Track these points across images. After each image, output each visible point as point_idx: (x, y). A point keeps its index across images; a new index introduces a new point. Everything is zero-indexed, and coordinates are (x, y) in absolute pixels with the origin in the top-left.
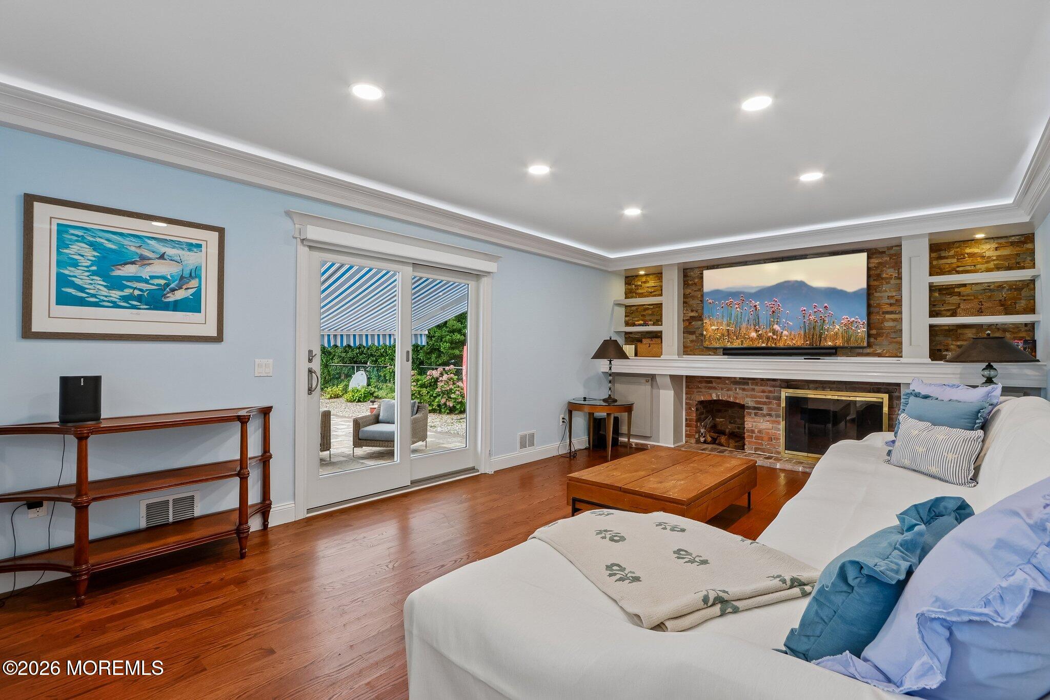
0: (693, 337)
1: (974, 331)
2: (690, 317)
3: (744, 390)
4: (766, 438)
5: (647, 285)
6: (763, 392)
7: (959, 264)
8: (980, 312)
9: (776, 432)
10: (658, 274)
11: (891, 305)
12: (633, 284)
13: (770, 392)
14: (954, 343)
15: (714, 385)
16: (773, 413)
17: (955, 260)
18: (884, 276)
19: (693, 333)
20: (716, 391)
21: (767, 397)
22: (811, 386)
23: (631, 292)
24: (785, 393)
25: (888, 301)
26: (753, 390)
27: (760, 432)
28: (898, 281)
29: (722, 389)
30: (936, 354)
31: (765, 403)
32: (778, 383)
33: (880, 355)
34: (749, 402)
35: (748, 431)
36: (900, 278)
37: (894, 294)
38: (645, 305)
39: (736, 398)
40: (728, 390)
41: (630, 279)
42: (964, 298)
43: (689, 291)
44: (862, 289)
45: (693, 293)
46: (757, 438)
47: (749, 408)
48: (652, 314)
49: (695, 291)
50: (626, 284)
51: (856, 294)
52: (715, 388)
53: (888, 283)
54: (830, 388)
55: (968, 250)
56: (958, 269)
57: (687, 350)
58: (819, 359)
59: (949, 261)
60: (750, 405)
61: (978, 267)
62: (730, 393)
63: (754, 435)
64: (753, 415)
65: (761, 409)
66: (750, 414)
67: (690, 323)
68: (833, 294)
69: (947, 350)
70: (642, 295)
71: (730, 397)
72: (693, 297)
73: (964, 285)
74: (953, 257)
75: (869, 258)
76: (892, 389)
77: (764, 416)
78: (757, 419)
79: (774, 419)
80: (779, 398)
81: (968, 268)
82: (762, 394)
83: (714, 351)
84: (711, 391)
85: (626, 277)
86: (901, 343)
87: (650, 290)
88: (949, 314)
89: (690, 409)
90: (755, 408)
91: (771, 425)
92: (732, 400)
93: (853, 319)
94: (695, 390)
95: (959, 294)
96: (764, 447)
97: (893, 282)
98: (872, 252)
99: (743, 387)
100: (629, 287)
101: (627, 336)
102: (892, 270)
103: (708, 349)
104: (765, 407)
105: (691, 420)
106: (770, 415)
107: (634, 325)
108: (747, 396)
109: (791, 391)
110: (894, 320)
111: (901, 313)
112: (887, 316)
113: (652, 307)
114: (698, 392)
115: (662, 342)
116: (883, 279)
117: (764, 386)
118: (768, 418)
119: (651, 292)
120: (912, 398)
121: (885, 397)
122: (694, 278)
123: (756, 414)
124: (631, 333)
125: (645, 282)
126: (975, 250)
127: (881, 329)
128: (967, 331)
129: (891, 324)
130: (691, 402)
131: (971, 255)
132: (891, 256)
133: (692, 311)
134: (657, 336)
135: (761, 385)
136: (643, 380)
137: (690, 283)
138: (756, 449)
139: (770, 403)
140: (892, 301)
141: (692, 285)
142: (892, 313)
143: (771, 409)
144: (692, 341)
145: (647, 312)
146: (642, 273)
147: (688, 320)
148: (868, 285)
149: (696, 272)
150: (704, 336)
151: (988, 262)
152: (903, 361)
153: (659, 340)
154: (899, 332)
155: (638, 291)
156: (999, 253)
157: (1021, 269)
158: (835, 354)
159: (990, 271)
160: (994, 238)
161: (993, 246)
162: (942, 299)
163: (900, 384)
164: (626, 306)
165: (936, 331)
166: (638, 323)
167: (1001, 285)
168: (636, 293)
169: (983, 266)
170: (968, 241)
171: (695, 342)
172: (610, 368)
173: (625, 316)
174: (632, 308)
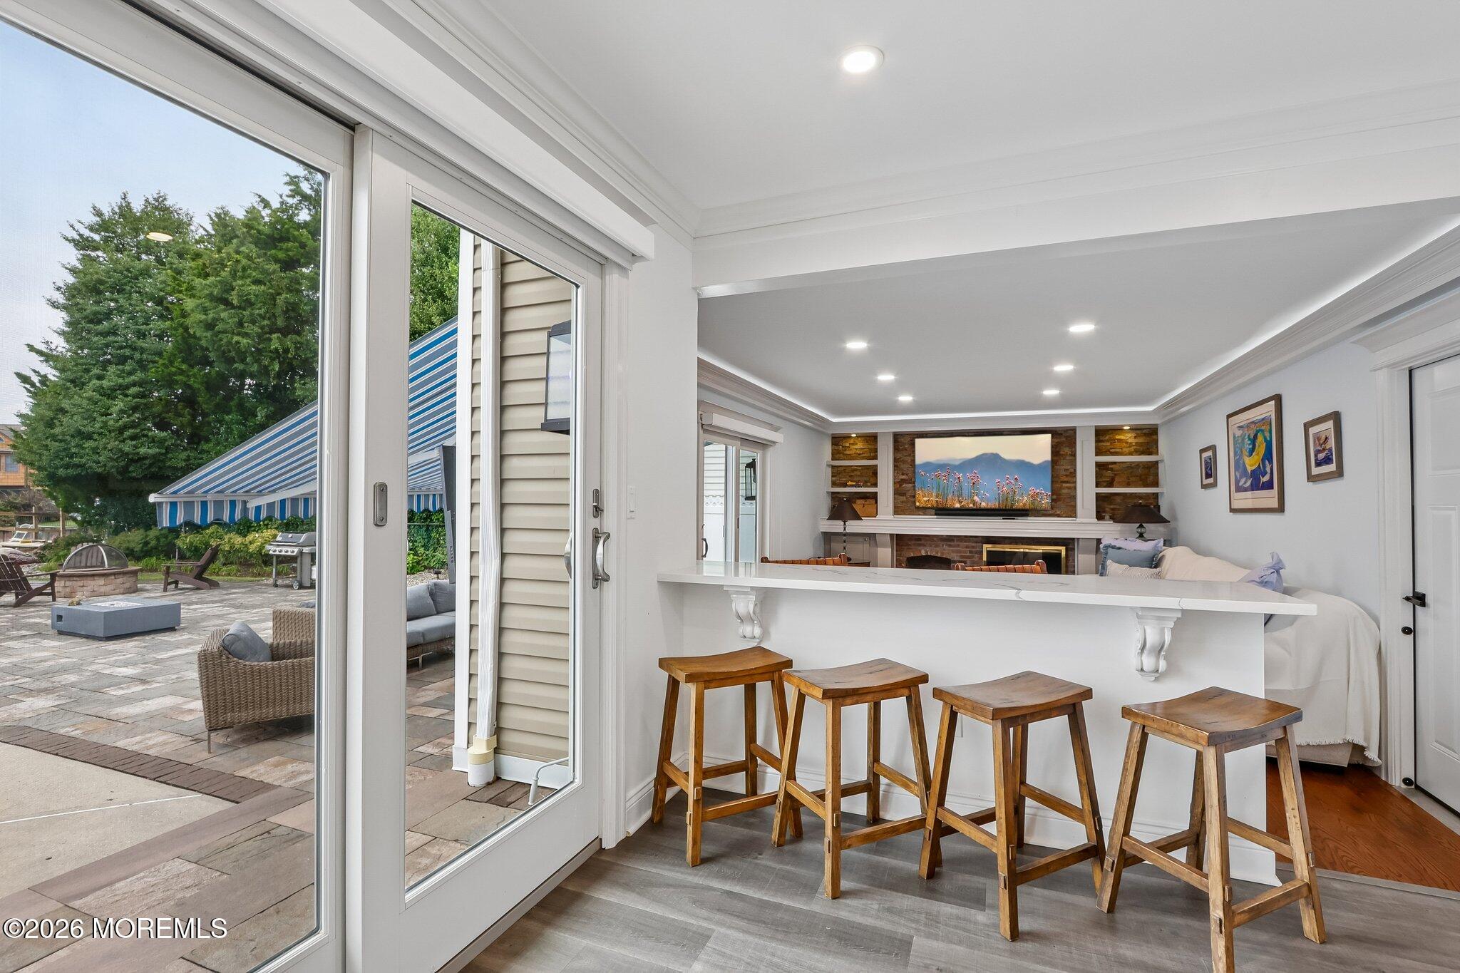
0: (904, 498)
1: (1122, 497)
2: (902, 479)
3: (950, 546)
5: (855, 447)
6: (967, 547)
7: (1112, 447)
8: (1128, 485)
10: (872, 439)
11: (1067, 476)
12: (840, 446)
13: (973, 547)
14: (1109, 506)
15: (923, 542)
17: (1108, 444)
18: (1062, 453)
19: (903, 494)
20: (925, 548)
21: (970, 552)
22: (1006, 541)
23: (838, 453)
24: (987, 547)
26: (958, 545)
28: (1073, 458)
29: (931, 546)
30: (1100, 516)
31: (968, 557)
32: (980, 540)
33: (1059, 516)
34: (955, 557)
36: (1074, 455)
37: (1070, 468)
38: (852, 466)
39: (943, 553)
40: (936, 547)
41: (838, 441)
42: (1116, 473)
43: (900, 455)
44: (1046, 462)
45: (903, 458)
47: (955, 562)
48: (861, 475)
49: (906, 456)
50: (832, 444)
51: (1041, 466)
52: (924, 545)
53: (1066, 458)
54: (1021, 542)
55: (1117, 437)
56: (1111, 450)
57: (898, 510)
59: (1105, 444)
61: (1124, 450)
62: (938, 549)
67: (901, 485)
68: (1022, 465)
69: (1104, 512)
70: (851, 458)
71: (937, 553)
72: (904, 462)
73: (1115, 463)
74: (1107, 441)
75: (1052, 438)
76: (1068, 543)
80: (981, 553)
81: (1118, 450)
82: (965, 549)
83: (923, 510)
84: (920, 548)
85: (832, 438)
86: (1075, 507)
87: (858, 452)
88: (1105, 484)
92: (939, 555)
93: (1038, 490)
94: (906, 547)
95: (1112, 469)
98: (1054, 432)
99: (949, 543)
100: (836, 448)
101: (834, 496)
102: (1067, 449)
103: (918, 508)
107: (845, 485)
108: (953, 552)
109: (990, 546)
110: (1068, 488)
111: (1075, 482)
112: (1064, 485)
113: (860, 468)
114: (908, 549)
115: (876, 503)
116: (1060, 454)
117: (968, 542)
119: (859, 454)
120: (1110, 550)
121: (1063, 549)
122: (904, 444)
124: (838, 493)
125: (853, 444)
126: (1122, 437)
127: (1060, 495)
128: (1117, 498)
129: (1065, 491)
130: (901, 558)
131: (1120, 441)
132: (1067, 437)
133: (903, 474)
134: (874, 496)
135: (966, 542)
136: (861, 539)
137: (900, 449)
139: (973, 557)
140: (1068, 473)
141: (902, 450)
142: (1069, 482)
143: (973, 562)
144: (902, 502)
145: (855, 473)
146: (854, 436)
147: (897, 482)
148: (1052, 460)
149: (907, 439)
150: (914, 497)
151: (1130, 447)
152: (1078, 520)
153: (873, 501)
154: (1074, 498)
155: (845, 453)
156: (1137, 440)
157: (1150, 454)
158: (1027, 515)
159: (1131, 454)
160: (1134, 429)
161: (1134, 435)
162: (1104, 473)
163: (1074, 539)
164: (833, 467)
165: (1100, 498)
166: (849, 483)
167: (1138, 465)
168: (843, 454)
169: (1126, 450)
170: (1118, 430)
171: (906, 503)
172: (845, 529)
173: (832, 476)
174: (840, 468)
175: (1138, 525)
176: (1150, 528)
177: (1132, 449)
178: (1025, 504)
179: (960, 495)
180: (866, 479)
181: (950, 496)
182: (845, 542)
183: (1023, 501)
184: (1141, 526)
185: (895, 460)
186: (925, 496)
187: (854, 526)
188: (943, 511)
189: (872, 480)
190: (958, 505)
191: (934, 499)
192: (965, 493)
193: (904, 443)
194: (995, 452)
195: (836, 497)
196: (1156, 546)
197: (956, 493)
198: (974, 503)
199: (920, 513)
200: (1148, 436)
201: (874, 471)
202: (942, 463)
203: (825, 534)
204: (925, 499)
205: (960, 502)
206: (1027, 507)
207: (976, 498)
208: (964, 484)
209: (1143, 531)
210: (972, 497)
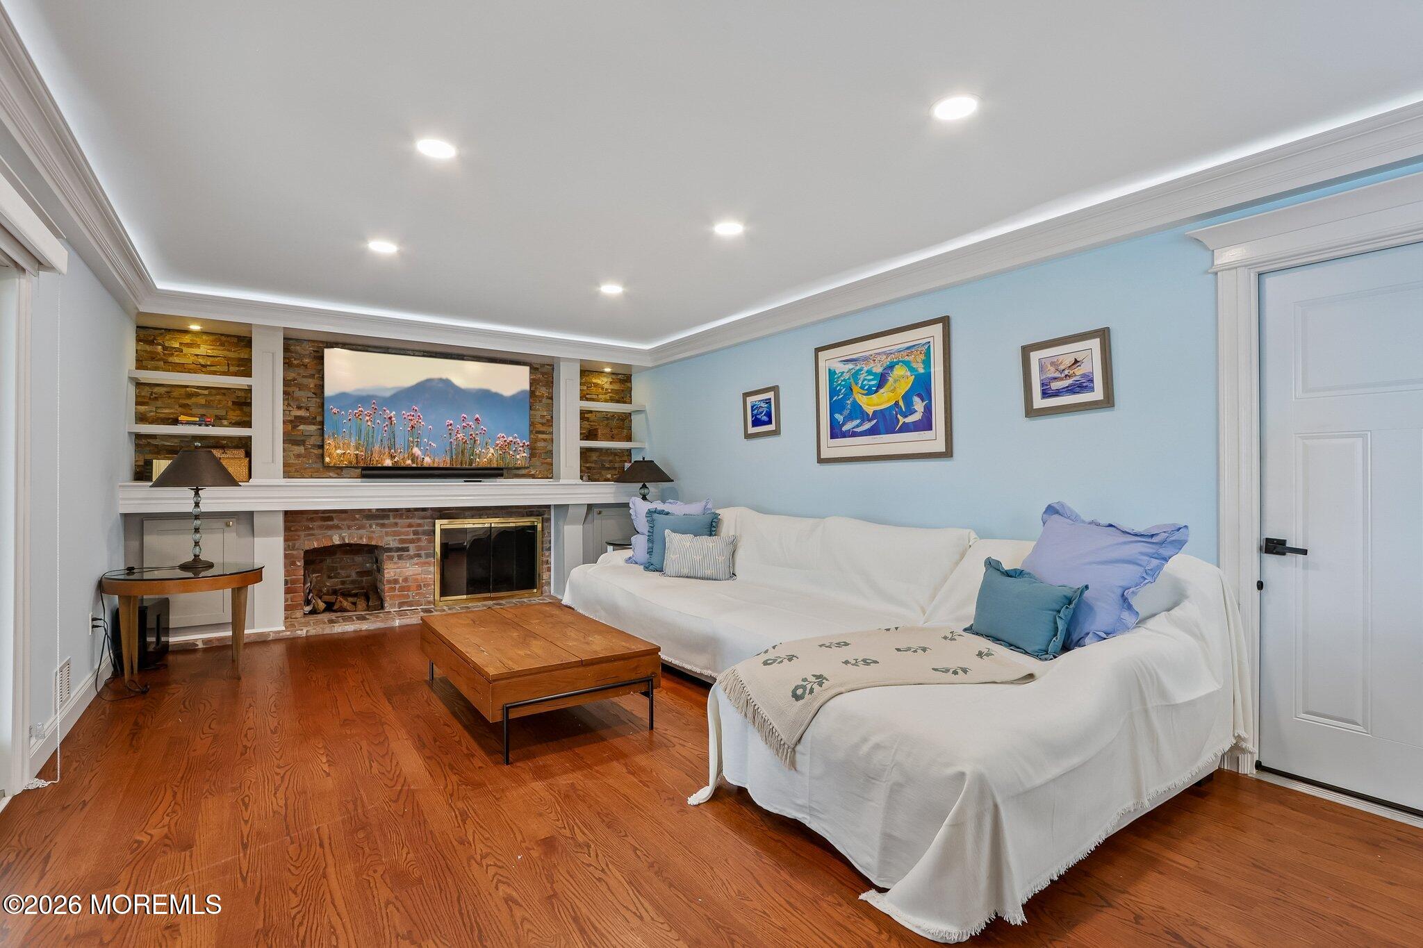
0: (301, 449)
1: (597, 454)
2: (296, 417)
3: (383, 525)
4: (413, 585)
5: (196, 349)
6: (410, 526)
9: (426, 576)
10: (240, 338)
11: (543, 424)
12: (159, 344)
13: (419, 525)
15: (336, 522)
16: (423, 553)
19: (299, 443)
20: (340, 531)
21: (415, 533)
22: (466, 514)
23: (153, 359)
24: (440, 524)
25: (541, 421)
26: (396, 524)
27: (406, 580)
28: (550, 401)
29: (349, 527)
31: (412, 541)
32: (428, 513)
33: (533, 477)
34: (392, 542)
35: (389, 582)
37: (545, 413)
38: (187, 386)
39: (370, 538)
40: (359, 529)
41: (154, 334)
42: (592, 424)
43: (294, 375)
45: (300, 380)
46: (402, 589)
47: (390, 550)
48: (208, 405)
49: (304, 377)
50: (138, 341)
52: (337, 527)
53: (540, 401)
54: (486, 514)
55: (594, 381)
56: (587, 396)
57: (290, 471)
58: (480, 481)
60: (391, 546)
61: (600, 396)
62: (362, 532)
63: (397, 586)
64: (396, 559)
65: (407, 549)
66: (391, 558)
67: (294, 427)
70: (183, 369)
71: (361, 538)
72: (301, 387)
74: (591, 384)
75: (531, 372)
76: (540, 511)
77: (411, 558)
78: (401, 563)
79: (423, 560)
80: (433, 533)
81: (594, 397)
82: (408, 529)
83: (338, 471)
84: (330, 533)
85: (138, 327)
86: (554, 465)
87: (202, 361)
89: (293, 563)
90: (398, 549)
91: (420, 569)
92: (364, 541)
93: (511, 438)
94: (302, 534)
95: (595, 419)
96: (411, 599)
97: (544, 401)
98: (533, 367)
99: (381, 522)
100: (148, 348)
101: (143, 441)
102: (546, 389)
103: (327, 468)
104: (411, 546)
105: (294, 582)
106: (419, 556)
107: (175, 422)
108: (387, 534)
109: (444, 522)
110: (545, 440)
112: (540, 436)
113: (206, 392)
114: (306, 536)
115: (248, 454)
116: (536, 396)
117: (411, 518)
118: (416, 560)
119: (203, 366)
120: (655, 516)
121: (538, 520)
122: (301, 357)
123: (400, 558)
124: (153, 435)
125: (189, 345)
126: (602, 382)
127: (535, 449)
129: (541, 444)
130: (295, 552)
131: (596, 385)
132: (543, 374)
133: (299, 408)
134: (245, 445)
135: (408, 518)
136: (219, 524)
137: (295, 362)
138: (401, 605)
139: (419, 540)
140: (544, 421)
141: (298, 366)
142: (543, 433)
143: (420, 548)
144: (298, 456)
145: (194, 400)
146: (195, 327)
147: (291, 421)
149: (309, 348)
150: (322, 447)
151: (606, 394)
152: (562, 481)
153: (241, 453)
155: (171, 359)
156: (615, 384)
157: (625, 403)
158: (501, 475)
159: (606, 401)
160: (614, 372)
161: (610, 380)
162: (583, 424)
163: (548, 507)
164: (139, 384)
165: (585, 453)
166: (182, 418)
167: (616, 415)
168: (166, 362)
171: (304, 458)
172: (197, 505)
173: (137, 403)
174: (156, 390)
175: (641, 484)
176: (653, 488)
177: (607, 397)
178: (490, 461)
179: (392, 446)
180: (222, 413)
181: (377, 447)
182: (197, 530)
183: (487, 455)
184: (644, 486)
185: (287, 383)
186: (339, 448)
187: (215, 499)
188: (371, 472)
189: (234, 415)
190: (388, 463)
191: (352, 451)
192: (400, 442)
193: (301, 355)
194: (446, 380)
195: (149, 444)
197: (386, 443)
198: (414, 458)
199: (331, 474)
200: (623, 381)
201: (242, 404)
202: (364, 394)
203: (126, 517)
204: (339, 451)
205: (392, 457)
206: (493, 465)
207: (416, 451)
208: (401, 429)
209: (646, 491)
210: (410, 447)
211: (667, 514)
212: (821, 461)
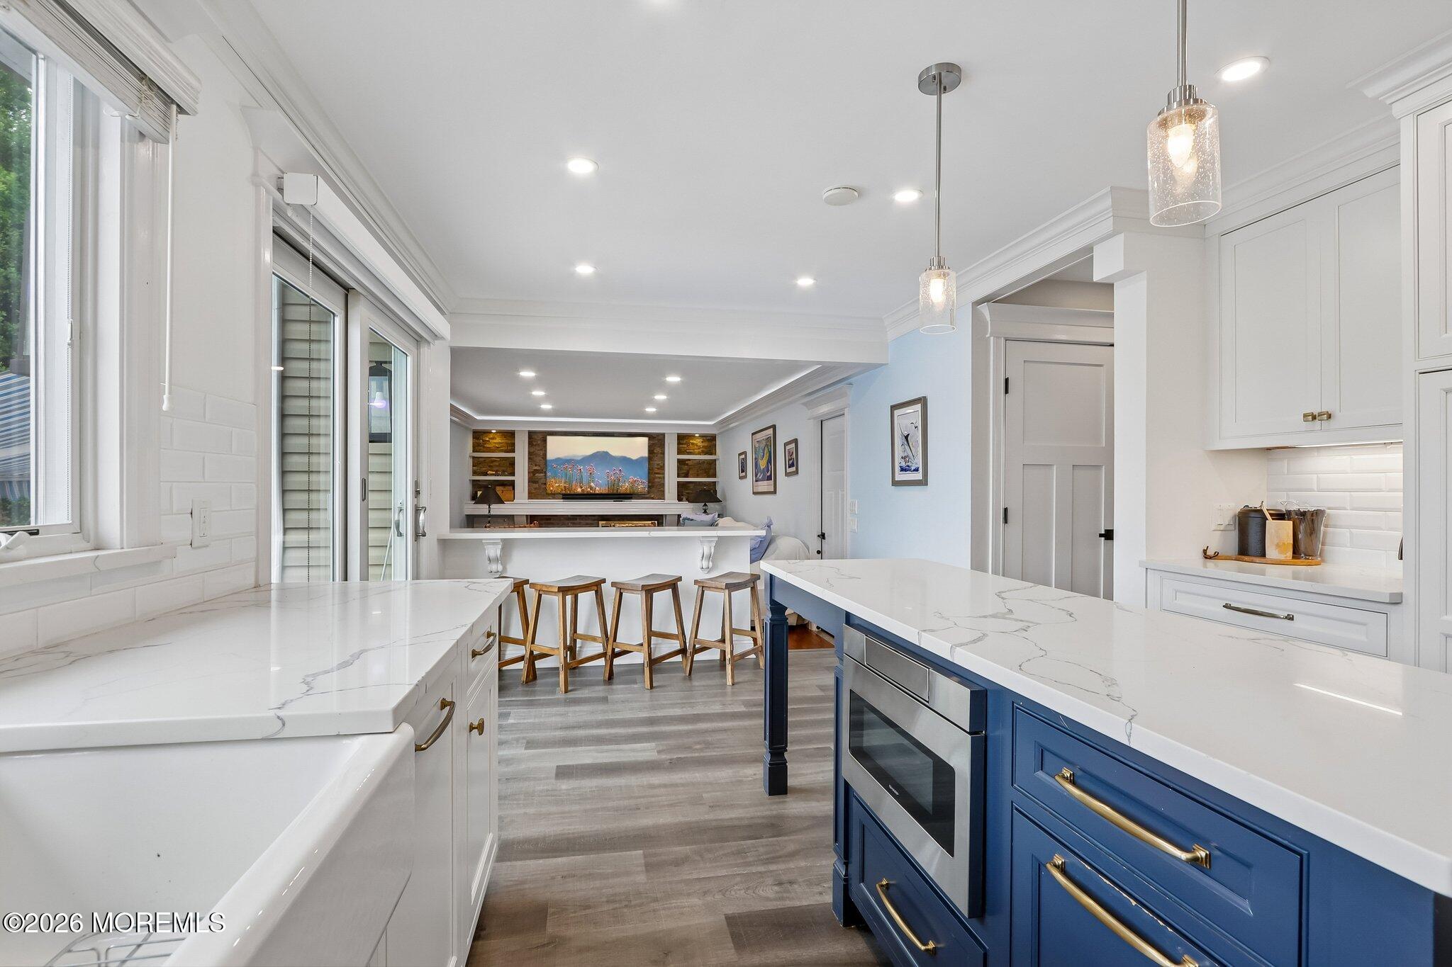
0: (536, 485)
2: (535, 470)
3: (573, 523)
5: (495, 441)
7: (688, 448)
8: (698, 476)
10: (510, 435)
11: (658, 469)
12: (481, 440)
13: (591, 524)
14: (686, 491)
15: (552, 521)
18: (655, 451)
19: (535, 482)
22: (616, 518)
23: (479, 446)
24: (601, 524)
25: (657, 467)
26: (580, 523)
28: (662, 455)
30: (680, 499)
32: (596, 518)
33: (653, 499)
36: (664, 454)
37: (660, 463)
38: (491, 458)
41: (478, 434)
42: (690, 467)
43: (534, 450)
44: (642, 458)
48: (499, 466)
49: (539, 450)
50: (474, 438)
51: (640, 461)
52: (552, 524)
53: (657, 456)
55: (691, 442)
57: (532, 495)
58: (622, 501)
59: (684, 446)
67: (534, 475)
68: (625, 461)
69: (683, 495)
70: (489, 450)
72: (537, 455)
73: (689, 460)
74: (685, 444)
75: (649, 440)
76: (659, 518)
81: (691, 451)
83: (553, 496)
85: (474, 432)
86: (664, 491)
87: (497, 445)
88: (683, 475)
95: (687, 465)
97: (659, 455)
98: (651, 437)
100: (477, 441)
101: (475, 483)
102: (659, 449)
103: (548, 494)
107: (486, 474)
109: (604, 522)
110: (660, 478)
111: (664, 474)
112: (656, 475)
113: (498, 460)
115: (514, 489)
116: (654, 453)
117: (587, 520)
119: (497, 448)
120: (686, 522)
121: (655, 523)
124: (479, 480)
125: (493, 439)
126: (694, 442)
127: (654, 483)
128: (690, 485)
129: (657, 480)
131: (693, 444)
132: (658, 440)
133: (536, 465)
134: (512, 484)
135: (585, 520)
136: (501, 520)
137: (534, 444)
140: (659, 467)
141: (536, 445)
142: (660, 473)
144: (535, 489)
145: (495, 463)
146: (493, 431)
147: (532, 472)
148: (649, 456)
149: (540, 437)
150: (545, 484)
152: (666, 501)
153: (511, 488)
154: (663, 485)
155: (485, 445)
156: (703, 444)
157: (711, 454)
158: (631, 498)
159: (699, 454)
160: (702, 436)
161: (701, 440)
162: (684, 468)
163: (662, 515)
164: (474, 458)
165: (680, 485)
166: (489, 472)
167: (704, 462)
168: (484, 447)
169: (697, 451)
170: (691, 436)
171: (538, 489)
172: (489, 512)
173: (473, 466)
174: (480, 459)
175: (703, 504)
176: (710, 505)
177: (700, 450)
178: (626, 490)
179: (581, 482)
180: (505, 469)
181: (574, 484)
182: (489, 522)
183: (625, 487)
184: (705, 505)
185: (530, 453)
186: (553, 484)
187: (497, 509)
188: (569, 496)
189: (509, 470)
190: (579, 490)
191: (561, 486)
192: (585, 481)
193: (538, 440)
194: (605, 450)
195: (477, 484)
196: (714, 516)
197: (578, 481)
198: (591, 488)
199: (549, 497)
200: (710, 442)
201: (512, 463)
202: (568, 458)
203: (468, 516)
204: (557, 485)
205: (581, 488)
206: (628, 492)
207: (592, 484)
208: (585, 475)
209: (706, 507)
210: (589, 483)
211: (692, 520)
212: (754, 493)
